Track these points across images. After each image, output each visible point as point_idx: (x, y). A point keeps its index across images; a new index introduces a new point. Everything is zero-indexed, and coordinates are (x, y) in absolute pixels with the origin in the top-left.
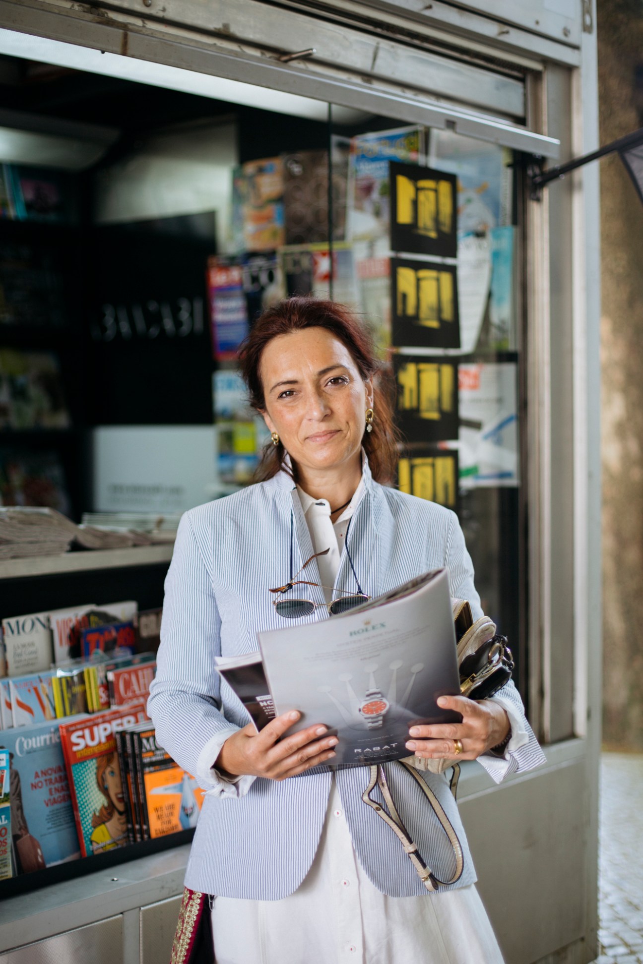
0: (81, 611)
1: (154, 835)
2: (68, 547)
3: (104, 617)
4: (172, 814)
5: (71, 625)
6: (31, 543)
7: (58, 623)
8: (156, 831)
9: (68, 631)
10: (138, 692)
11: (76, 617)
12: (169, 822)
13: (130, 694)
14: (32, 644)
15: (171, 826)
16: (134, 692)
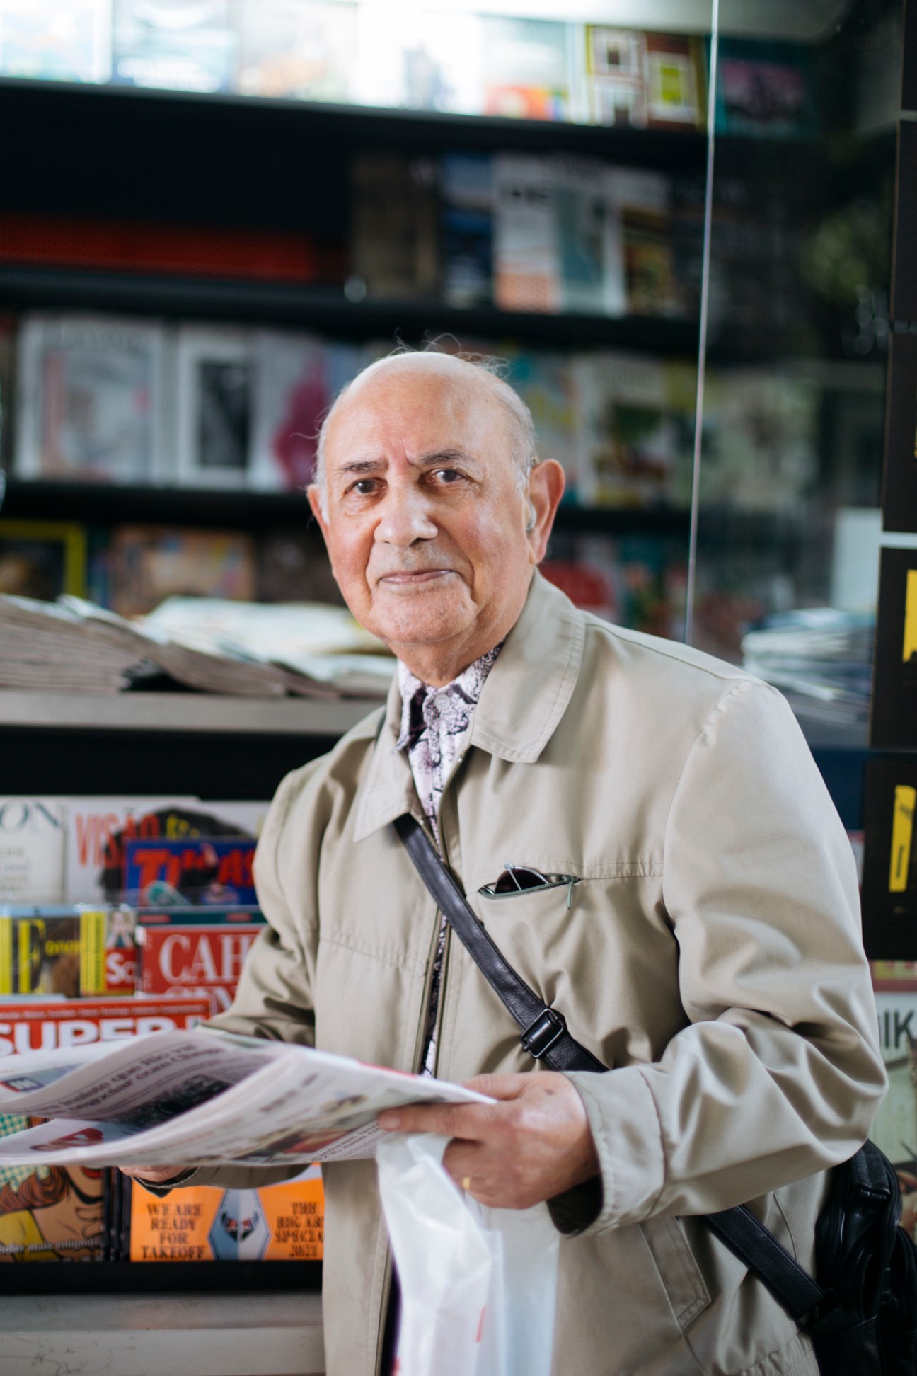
0: (143, 807)
1: (136, 1253)
2: (123, 682)
3: (209, 824)
4: (192, 1224)
5: (114, 828)
6: (32, 663)
7: (79, 821)
8: (145, 1248)
9: (104, 839)
10: (211, 975)
11: (129, 815)
12: (183, 1239)
13: (185, 976)
14: (20, 852)
15: (187, 1246)
16: (202, 974)
